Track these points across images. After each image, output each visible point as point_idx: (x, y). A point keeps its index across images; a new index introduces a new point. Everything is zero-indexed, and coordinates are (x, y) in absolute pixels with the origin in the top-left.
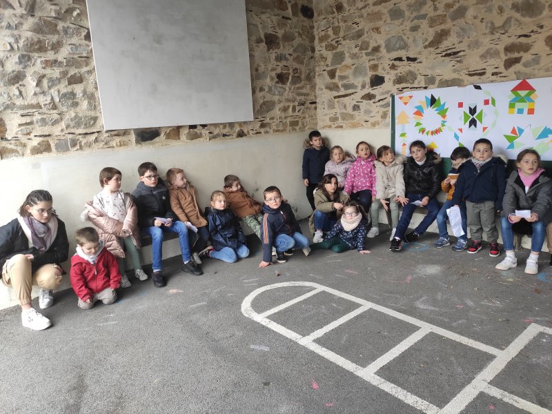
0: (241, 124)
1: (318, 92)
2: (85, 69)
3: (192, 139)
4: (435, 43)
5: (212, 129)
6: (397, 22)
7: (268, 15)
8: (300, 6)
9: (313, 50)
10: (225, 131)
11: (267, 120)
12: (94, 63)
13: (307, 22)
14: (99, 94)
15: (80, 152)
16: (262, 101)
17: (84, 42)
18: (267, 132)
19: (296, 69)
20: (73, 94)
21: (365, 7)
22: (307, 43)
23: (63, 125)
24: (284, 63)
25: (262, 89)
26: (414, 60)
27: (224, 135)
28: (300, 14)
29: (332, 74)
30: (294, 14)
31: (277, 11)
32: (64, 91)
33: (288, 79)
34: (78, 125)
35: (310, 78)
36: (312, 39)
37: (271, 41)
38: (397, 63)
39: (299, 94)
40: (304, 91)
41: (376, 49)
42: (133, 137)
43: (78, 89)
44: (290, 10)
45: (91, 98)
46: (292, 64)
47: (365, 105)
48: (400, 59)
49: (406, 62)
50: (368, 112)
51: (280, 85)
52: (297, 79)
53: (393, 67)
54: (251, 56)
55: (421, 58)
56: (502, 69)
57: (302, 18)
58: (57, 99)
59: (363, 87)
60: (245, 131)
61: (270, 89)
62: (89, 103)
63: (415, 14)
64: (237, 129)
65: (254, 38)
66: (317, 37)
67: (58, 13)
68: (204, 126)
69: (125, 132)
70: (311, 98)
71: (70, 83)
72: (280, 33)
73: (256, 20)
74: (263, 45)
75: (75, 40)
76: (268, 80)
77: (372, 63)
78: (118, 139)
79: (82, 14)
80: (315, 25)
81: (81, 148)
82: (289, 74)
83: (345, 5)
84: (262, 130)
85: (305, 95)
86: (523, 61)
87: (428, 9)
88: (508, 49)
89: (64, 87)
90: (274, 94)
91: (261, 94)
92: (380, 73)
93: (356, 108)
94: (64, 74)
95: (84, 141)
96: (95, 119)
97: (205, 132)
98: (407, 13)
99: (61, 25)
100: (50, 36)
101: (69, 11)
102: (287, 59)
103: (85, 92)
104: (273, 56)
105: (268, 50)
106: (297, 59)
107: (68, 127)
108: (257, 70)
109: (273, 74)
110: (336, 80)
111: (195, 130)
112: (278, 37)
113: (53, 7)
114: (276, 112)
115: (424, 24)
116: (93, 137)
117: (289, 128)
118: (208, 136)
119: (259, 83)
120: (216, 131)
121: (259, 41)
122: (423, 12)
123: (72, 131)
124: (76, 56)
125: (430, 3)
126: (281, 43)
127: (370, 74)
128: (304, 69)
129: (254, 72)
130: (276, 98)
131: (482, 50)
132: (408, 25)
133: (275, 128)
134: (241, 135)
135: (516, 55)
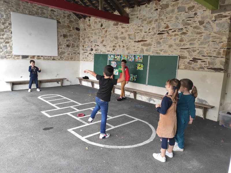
0: (53, 57)
1: (80, 51)
2: (10, 40)
3: (38, 59)
4: (102, 42)
5: (44, 57)
6: (96, 36)
7: (64, 29)
8: (75, 28)
9: (79, 39)
10: (48, 58)
11: (63, 57)
12: (12, 39)
13: (77, 32)
14: (13, 46)
15: (7, 59)
16: (61, 51)
17: (10, 34)
18: (62, 60)
19: (73, 44)
20: (6, 46)
21: (90, 31)
22: (77, 37)
23: (3, 53)
24: (69, 42)
25: (61, 48)
26: (98, 46)
27: (48, 59)
28: (75, 30)
29: (83, 46)
30: (73, 29)
31: (67, 28)
32: (4, 45)
33: (70, 46)
34: (7, 53)
35: (78, 46)
36: (79, 36)
37: (65, 36)
38: (95, 46)
39: (73, 51)
40: (76, 50)
41: (92, 42)
42: (21, 57)
43: (8, 45)
44: (72, 28)
45: (11, 47)
46: (72, 42)
47: (89, 55)
48: (96, 45)
49: (97, 46)
50: (90, 57)
51: (67, 47)
52: (73, 46)
53: (95, 47)
54: (58, 40)
55: (100, 45)
56: (112, 51)
57: (76, 31)
58: (2, 47)
59: (89, 51)
60: (55, 59)
61: (64, 48)
62: (10, 48)
63: (99, 35)
64: (53, 58)
65: (59, 35)
66: (80, 36)
67: (4, 27)
68: (42, 56)
69: (19, 56)
70: (78, 52)
71: (6, 43)
72: (68, 34)
73: (60, 31)
74: (62, 37)
75: (8, 33)
76: (63, 46)
77: (91, 45)
78: (17, 57)
79: (11, 27)
80: (80, 32)
81: (7, 58)
82: (71, 45)
83: (86, 29)
84: (61, 59)
85: (76, 51)
86: (115, 49)
87: (101, 34)
88: (113, 46)
89: (4, 44)
90: (65, 50)
91: (61, 49)
92: (93, 48)
93: (88, 56)
94: (4, 41)
95: (8, 57)
96: (11, 52)
97: (42, 58)
98: (97, 34)
99: (5, 30)
100: (2, 32)
101: (7, 27)
102: (70, 41)
103: (9, 46)
104: (66, 40)
105: (64, 38)
106: (73, 41)
107: (4, 53)
108: (60, 43)
109: (65, 45)
110: (84, 48)
111: (39, 57)
112: (67, 35)
113: (3, 26)
114: (66, 54)
115: (100, 37)
116: (10, 56)
117: (70, 59)
118: (43, 59)
119: (60, 47)
120: (46, 58)
121: (61, 36)
122: (100, 35)
123: (5, 54)
124: (8, 37)
125: (101, 33)
126: (68, 37)
127: (91, 47)
128: (76, 44)
129: (59, 44)
130: (66, 51)
131: (109, 46)
132: (98, 37)
133: (65, 59)
134: (54, 59)
135: (114, 48)
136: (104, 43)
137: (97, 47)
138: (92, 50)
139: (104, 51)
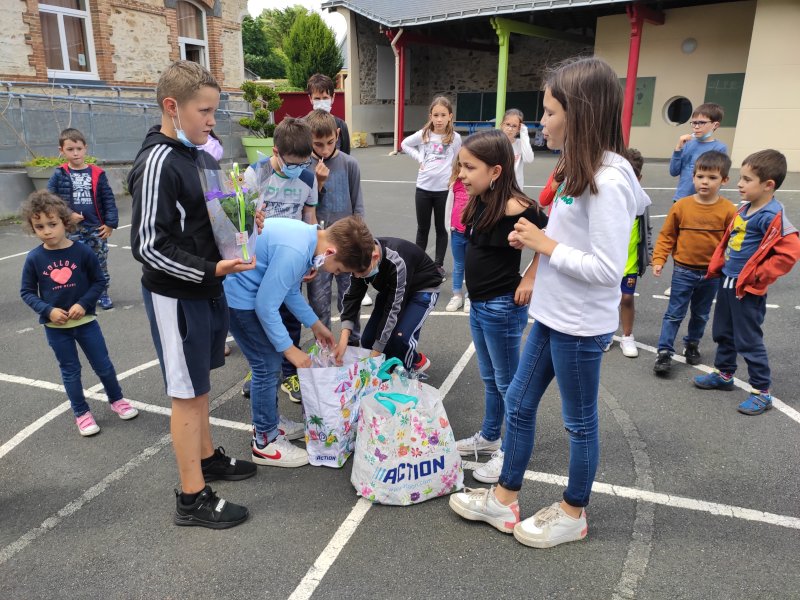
2: (375, 81)
6: (460, 68)
7: (416, 61)
8: (425, 56)
9: (429, 73)
11: (414, 100)
13: (427, 62)
15: (372, 105)
16: (412, 92)
19: (423, 80)
21: (449, 60)
22: (427, 70)
25: (413, 88)
26: (464, 82)
28: (425, 59)
31: (418, 58)
33: (420, 84)
34: (372, 97)
37: (417, 70)
39: (423, 90)
44: (422, 58)
48: (460, 81)
51: (418, 86)
52: (423, 84)
53: (458, 83)
54: (411, 76)
55: (467, 81)
62: (375, 91)
66: (430, 68)
67: (372, 65)
71: (372, 85)
72: (419, 67)
73: (413, 63)
76: (415, 85)
77: (451, 81)
79: (376, 65)
80: (430, 64)
83: (442, 58)
84: (412, 103)
87: (469, 66)
90: (416, 90)
92: (454, 85)
94: (372, 82)
96: (375, 96)
98: (463, 66)
99: (372, 68)
102: (420, 77)
103: (374, 88)
104: (417, 76)
105: (416, 73)
106: (424, 77)
109: (417, 82)
110: (437, 86)
114: (417, 97)
115: (468, 70)
116: (375, 101)
117: (419, 103)
121: (413, 70)
124: (374, 77)
127: (450, 85)
129: (411, 82)
132: (463, 70)
136: (475, 78)
137: (462, 84)
138: (453, 88)
139: (475, 88)
